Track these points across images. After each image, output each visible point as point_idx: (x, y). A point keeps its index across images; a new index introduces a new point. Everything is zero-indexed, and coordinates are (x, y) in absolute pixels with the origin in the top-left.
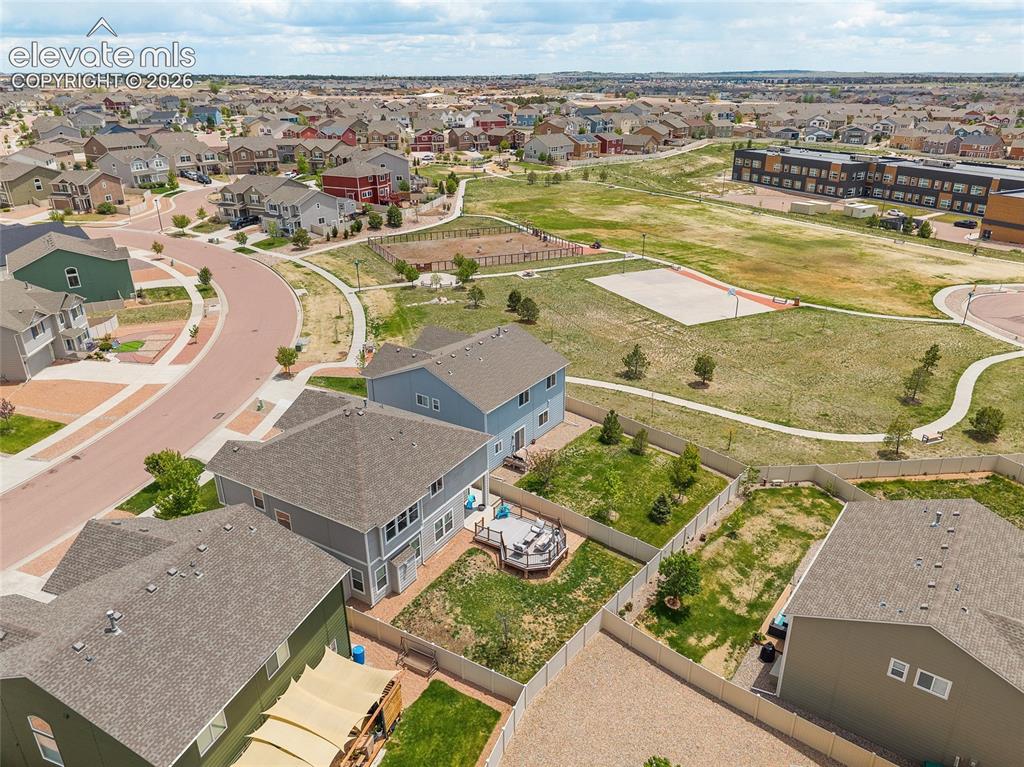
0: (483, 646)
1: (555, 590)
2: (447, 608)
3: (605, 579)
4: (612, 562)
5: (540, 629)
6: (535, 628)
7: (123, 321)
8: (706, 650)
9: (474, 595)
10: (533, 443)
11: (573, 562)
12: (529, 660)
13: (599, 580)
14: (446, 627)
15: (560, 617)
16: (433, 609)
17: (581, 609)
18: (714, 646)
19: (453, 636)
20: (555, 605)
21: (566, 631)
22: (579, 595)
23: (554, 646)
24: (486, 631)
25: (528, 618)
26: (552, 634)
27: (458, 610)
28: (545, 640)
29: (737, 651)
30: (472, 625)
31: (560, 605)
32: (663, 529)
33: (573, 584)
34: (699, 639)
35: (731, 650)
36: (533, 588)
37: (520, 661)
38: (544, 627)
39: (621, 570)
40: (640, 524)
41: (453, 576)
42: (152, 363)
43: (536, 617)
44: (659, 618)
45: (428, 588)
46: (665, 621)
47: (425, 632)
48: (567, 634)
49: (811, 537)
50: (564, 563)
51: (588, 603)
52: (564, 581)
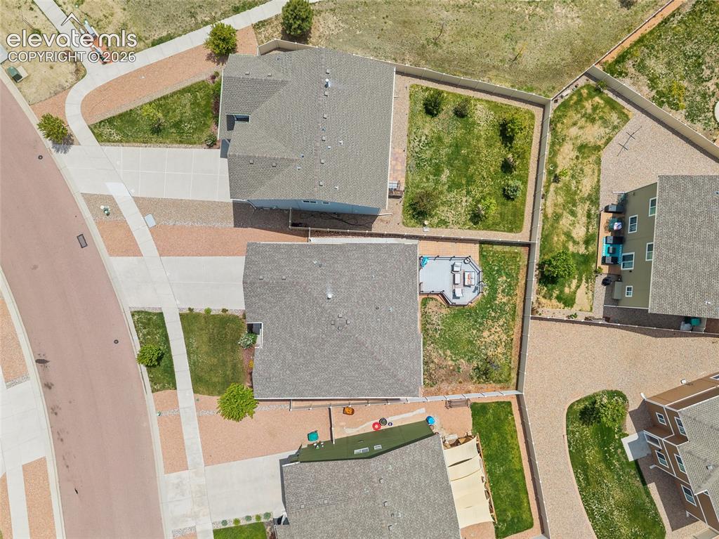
0: (478, 368)
1: (486, 304)
2: (442, 355)
3: (508, 275)
4: (504, 257)
5: (496, 338)
6: (493, 338)
8: (575, 293)
9: (449, 336)
13: (505, 278)
14: (451, 368)
15: (501, 323)
16: (436, 361)
17: (507, 308)
18: (578, 287)
19: (459, 372)
20: (493, 314)
22: (501, 298)
24: (472, 357)
25: (486, 334)
27: (448, 352)
28: (503, 344)
29: (590, 284)
30: (462, 358)
31: (496, 312)
32: (517, 202)
33: (493, 291)
34: (570, 287)
35: (587, 285)
36: (475, 309)
37: (500, 365)
38: (497, 335)
39: (511, 260)
41: (428, 329)
43: (489, 330)
44: (546, 286)
46: (550, 286)
47: (443, 378)
49: (598, 148)
51: (509, 300)
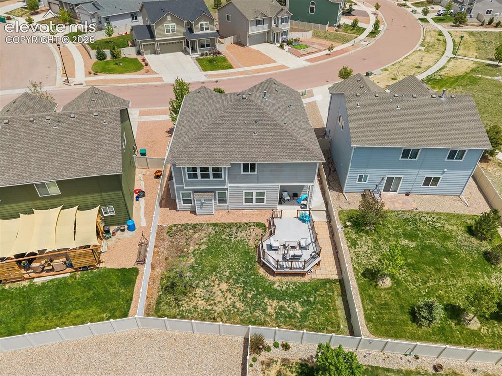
1: (264, 288)
2: (202, 241)
4: (329, 309)
5: (218, 299)
6: (218, 295)
7: (316, 35)
9: (223, 247)
10: (407, 194)
11: (305, 283)
12: (185, 307)
13: (300, 310)
14: (185, 249)
15: (238, 305)
16: (196, 235)
17: (258, 314)
19: (180, 257)
20: (249, 295)
21: (230, 315)
22: (272, 305)
23: (208, 316)
24: (195, 270)
25: (224, 286)
26: (218, 309)
27: (204, 247)
28: (209, 308)
30: (196, 260)
31: (252, 298)
32: (411, 327)
33: (281, 296)
36: (256, 274)
37: (181, 303)
38: (222, 300)
39: (327, 320)
40: (397, 307)
41: (231, 228)
42: (299, 57)
43: (228, 290)
45: (211, 224)
47: (175, 243)
48: (225, 318)
50: (297, 279)
51: (270, 315)
52: (279, 288)
